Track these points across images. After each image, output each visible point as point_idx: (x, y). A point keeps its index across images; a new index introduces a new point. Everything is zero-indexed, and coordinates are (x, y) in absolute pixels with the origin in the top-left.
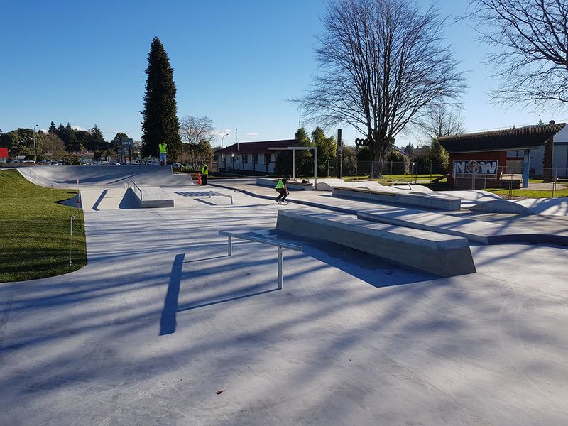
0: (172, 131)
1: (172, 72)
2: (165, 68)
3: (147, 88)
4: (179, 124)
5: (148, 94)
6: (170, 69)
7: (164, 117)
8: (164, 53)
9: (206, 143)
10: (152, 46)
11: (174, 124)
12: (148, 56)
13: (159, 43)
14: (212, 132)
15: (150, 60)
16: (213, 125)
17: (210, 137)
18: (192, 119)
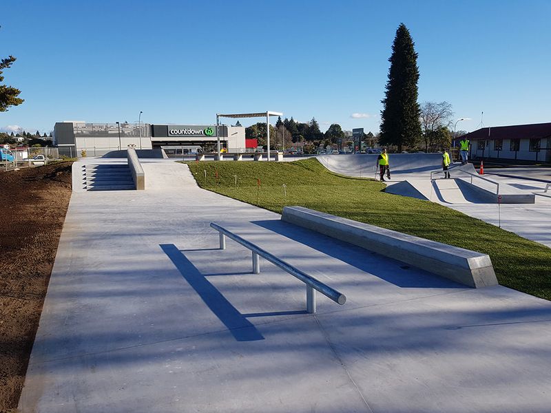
0: (412, 118)
1: (416, 57)
2: (410, 54)
3: (390, 77)
4: (419, 110)
5: (390, 82)
6: (414, 54)
7: (406, 104)
8: (409, 38)
9: (443, 129)
10: (397, 33)
11: (415, 110)
12: (392, 44)
13: (405, 28)
14: (450, 118)
15: (394, 49)
16: (452, 110)
17: (447, 123)
18: (430, 104)
